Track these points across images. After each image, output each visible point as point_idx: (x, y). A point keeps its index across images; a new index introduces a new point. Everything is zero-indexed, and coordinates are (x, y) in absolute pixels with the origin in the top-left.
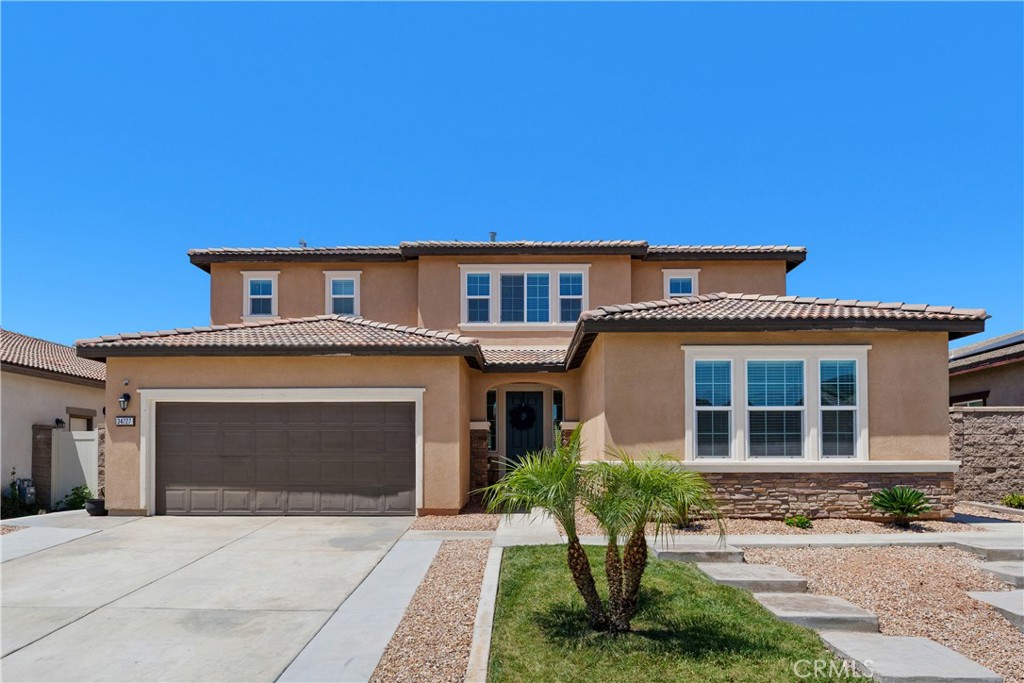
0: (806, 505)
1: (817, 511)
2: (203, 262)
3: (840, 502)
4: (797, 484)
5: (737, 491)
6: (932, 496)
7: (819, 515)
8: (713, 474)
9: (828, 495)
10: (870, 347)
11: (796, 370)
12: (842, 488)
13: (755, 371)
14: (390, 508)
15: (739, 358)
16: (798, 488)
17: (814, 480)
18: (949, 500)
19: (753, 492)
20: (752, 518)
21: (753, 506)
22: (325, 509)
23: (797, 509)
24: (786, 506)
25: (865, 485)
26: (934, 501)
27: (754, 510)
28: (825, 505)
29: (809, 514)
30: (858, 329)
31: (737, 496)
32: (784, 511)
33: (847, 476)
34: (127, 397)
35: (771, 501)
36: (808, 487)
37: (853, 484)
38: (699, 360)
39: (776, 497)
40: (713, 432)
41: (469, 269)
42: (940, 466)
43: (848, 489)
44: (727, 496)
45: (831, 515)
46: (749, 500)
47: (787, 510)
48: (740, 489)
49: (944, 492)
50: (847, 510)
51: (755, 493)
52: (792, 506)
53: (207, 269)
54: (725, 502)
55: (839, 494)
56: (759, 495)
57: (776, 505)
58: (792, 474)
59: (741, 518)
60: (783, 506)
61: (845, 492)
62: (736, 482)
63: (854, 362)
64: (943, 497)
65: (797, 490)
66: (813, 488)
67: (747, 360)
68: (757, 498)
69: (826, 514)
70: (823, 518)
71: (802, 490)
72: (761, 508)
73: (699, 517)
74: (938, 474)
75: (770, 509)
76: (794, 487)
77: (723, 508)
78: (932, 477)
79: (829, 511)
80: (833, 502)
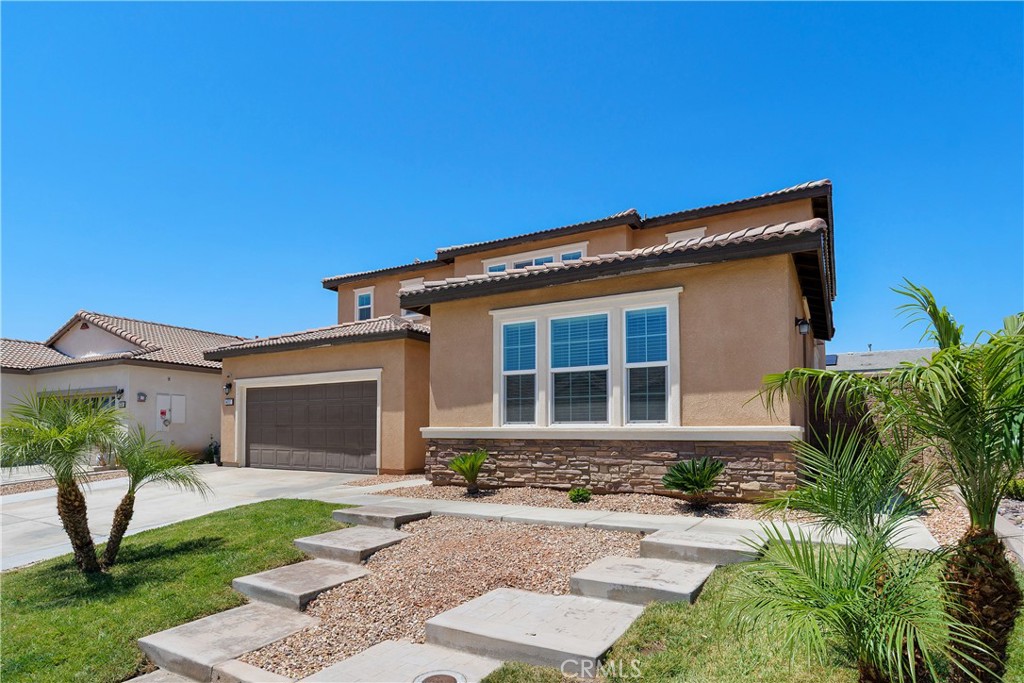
0: (607, 477)
1: (618, 484)
2: (332, 285)
3: (645, 475)
4: (598, 453)
5: (538, 458)
6: (762, 472)
7: (621, 488)
8: (516, 440)
9: (632, 466)
10: (680, 289)
11: (599, 326)
12: (647, 458)
13: (559, 330)
14: (366, 468)
15: (542, 317)
16: (600, 457)
17: (616, 448)
18: (786, 479)
19: (553, 461)
20: (553, 488)
21: (554, 476)
22: (329, 466)
23: (599, 481)
24: (587, 477)
25: (674, 455)
26: (765, 478)
27: (555, 479)
28: (628, 478)
29: (610, 487)
30: (650, 269)
31: (539, 464)
32: (584, 483)
33: (653, 445)
34: (229, 386)
35: (571, 471)
36: (609, 457)
37: (659, 454)
38: (506, 324)
39: (576, 467)
40: (520, 397)
41: (490, 263)
42: (772, 433)
43: (654, 459)
44: (529, 464)
45: (636, 489)
46: (551, 469)
47: (588, 482)
48: (540, 457)
49: (781, 466)
50: (653, 484)
51: (557, 461)
52: (592, 477)
53: (336, 289)
54: (525, 470)
55: (644, 465)
56: (560, 463)
57: (576, 475)
58: (593, 441)
59: (542, 487)
60: (584, 477)
61: (651, 463)
62: (538, 449)
63: (665, 308)
64: (778, 474)
65: (597, 460)
66: (615, 457)
67: (550, 319)
68: (557, 468)
69: (629, 488)
70: (625, 493)
71: (602, 460)
72: (562, 478)
73: (504, 484)
74: (771, 443)
75: (570, 479)
76: (595, 456)
77: (525, 476)
78: (761, 447)
79: (633, 485)
80: (637, 474)
